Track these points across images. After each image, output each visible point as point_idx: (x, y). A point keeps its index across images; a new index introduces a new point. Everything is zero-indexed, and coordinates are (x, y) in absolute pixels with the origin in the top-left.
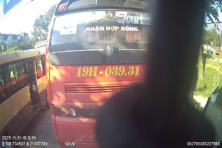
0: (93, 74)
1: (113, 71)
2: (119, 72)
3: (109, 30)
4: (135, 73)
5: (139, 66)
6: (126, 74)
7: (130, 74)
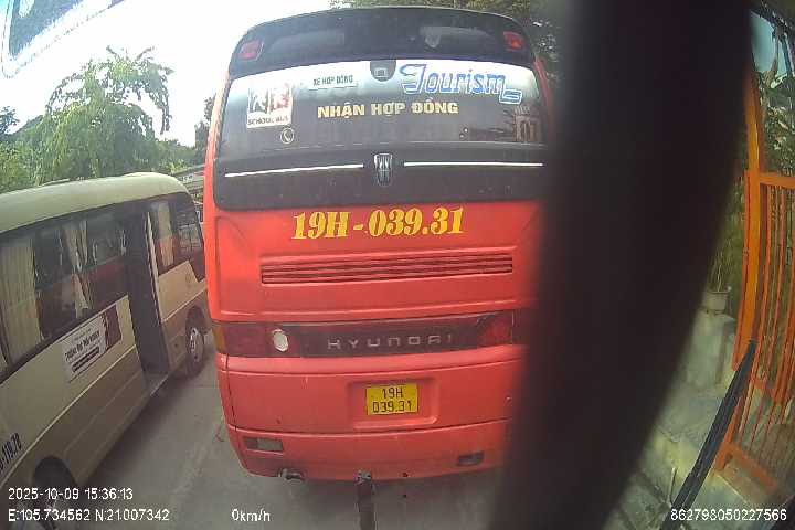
0: (336, 233)
1: (389, 221)
2: (405, 224)
3: (380, 113)
4: (450, 227)
5: (461, 209)
6: (425, 231)
7: (437, 230)
